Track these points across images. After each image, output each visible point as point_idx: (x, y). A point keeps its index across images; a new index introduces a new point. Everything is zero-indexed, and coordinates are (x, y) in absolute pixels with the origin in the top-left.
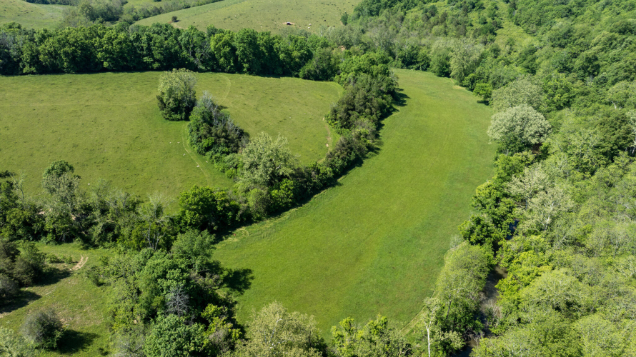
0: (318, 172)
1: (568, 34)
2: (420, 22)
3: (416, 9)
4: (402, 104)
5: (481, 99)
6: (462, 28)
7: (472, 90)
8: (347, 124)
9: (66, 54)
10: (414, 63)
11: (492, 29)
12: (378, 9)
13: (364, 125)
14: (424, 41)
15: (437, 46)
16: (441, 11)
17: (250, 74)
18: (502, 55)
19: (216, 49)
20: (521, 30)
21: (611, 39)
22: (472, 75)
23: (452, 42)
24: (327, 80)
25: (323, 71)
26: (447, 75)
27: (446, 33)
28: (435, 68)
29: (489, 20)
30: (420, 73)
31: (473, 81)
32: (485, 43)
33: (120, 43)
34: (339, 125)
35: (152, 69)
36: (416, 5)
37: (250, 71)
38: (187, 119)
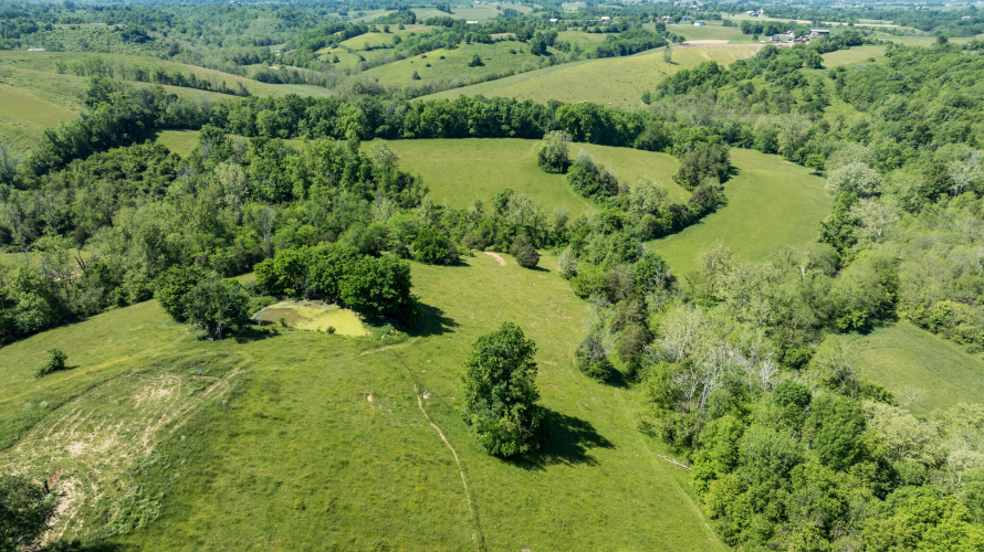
0: (687, 209)
1: (902, 108)
2: (737, 100)
3: (728, 86)
4: (735, 174)
5: (813, 170)
6: (785, 105)
7: (802, 164)
8: (695, 182)
9: (443, 120)
10: (737, 141)
11: (819, 107)
12: (686, 86)
13: (713, 182)
14: (743, 119)
15: (759, 123)
16: (758, 89)
17: (591, 142)
18: (833, 130)
19: (562, 119)
20: (851, 107)
21: (944, 111)
22: (801, 149)
23: (777, 120)
24: (658, 151)
25: (655, 142)
26: (774, 152)
27: (767, 111)
28: (761, 145)
29: (815, 97)
30: (743, 150)
31: (803, 155)
32: (813, 120)
33: (486, 112)
34: (688, 183)
35: (509, 136)
36: (727, 82)
37: (592, 141)
38: (565, 172)
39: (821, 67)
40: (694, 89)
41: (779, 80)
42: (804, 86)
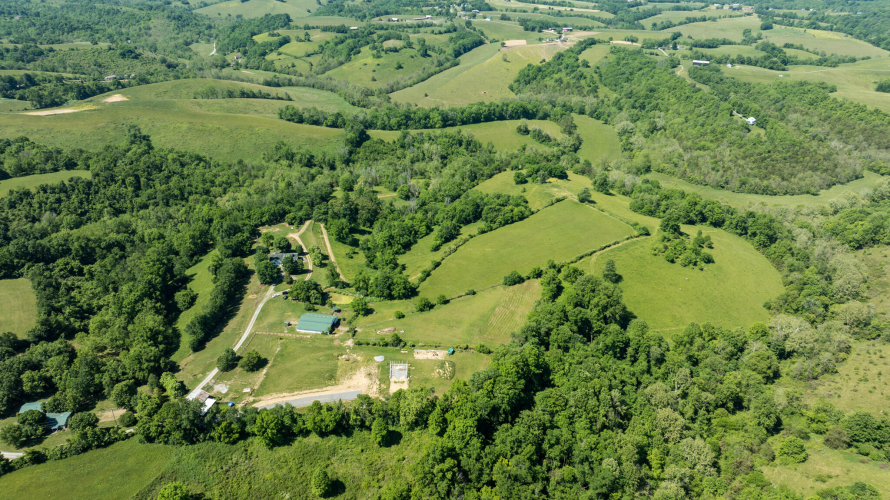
0: (575, 143)
2: (557, 87)
3: (549, 79)
5: (604, 122)
6: (580, 90)
7: (598, 119)
8: (570, 133)
9: (472, 117)
11: (595, 90)
12: (529, 80)
14: (565, 98)
15: (575, 100)
16: (565, 81)
18: (605, 102)
19: (511, 110)
20: (609, 89)
21: (647, 94)
22: (596, 113)
23: (580, 98)
25: (544, 116)
26: (583, 113)
27: (574, 94)
28: (577, 111)
29: (591, 84)
30: (573, 114)
31: (598, 115)
32: (595, 97)
33: (487, 111)
34: (567, 133)
36: (546, 76)
38: (529, 134)
39: (589, 67)
40: (534, 82)
41: (572, 75)
42: (585, 78)
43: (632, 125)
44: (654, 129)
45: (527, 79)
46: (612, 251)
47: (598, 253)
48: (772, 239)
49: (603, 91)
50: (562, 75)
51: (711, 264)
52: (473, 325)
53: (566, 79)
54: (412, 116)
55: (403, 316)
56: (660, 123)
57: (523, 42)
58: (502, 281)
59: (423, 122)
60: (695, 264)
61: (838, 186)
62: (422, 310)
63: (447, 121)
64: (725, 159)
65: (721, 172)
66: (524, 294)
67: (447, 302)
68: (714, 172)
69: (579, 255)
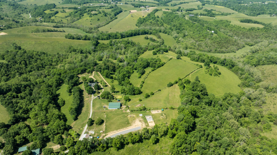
6: (158, 25)
7: (166, 34)
15: (157, 28)
26: (161, 32)
29: (161, 23)
38: (148, 39)
39: (159, 18)
40: (143, 23)
41: (155, 20)
42: (159, 21)
43: (178, 35)
44: (185, 36)
45: (141, 22)
46: (194, 73)
47: (191, 74)
48: (233, 66)
49: (165, 25)
50: (152, 20)
51: (220, 75)
52: (165, 101)
53: (153, 22)
54: (111, 35)
55: (142, 100)
56: (186, 34)
57: (135, 11)
58: (167, 86)
59: (115, 37)
60: (217, 75)
61: (240, 49)
62: (147, 98)
63: (123, 36)
64: (209, 44)
65: (209, 47)
66: (175, 89)
67: (153, 94)
68: (206, 48)
69: (186, 75)
